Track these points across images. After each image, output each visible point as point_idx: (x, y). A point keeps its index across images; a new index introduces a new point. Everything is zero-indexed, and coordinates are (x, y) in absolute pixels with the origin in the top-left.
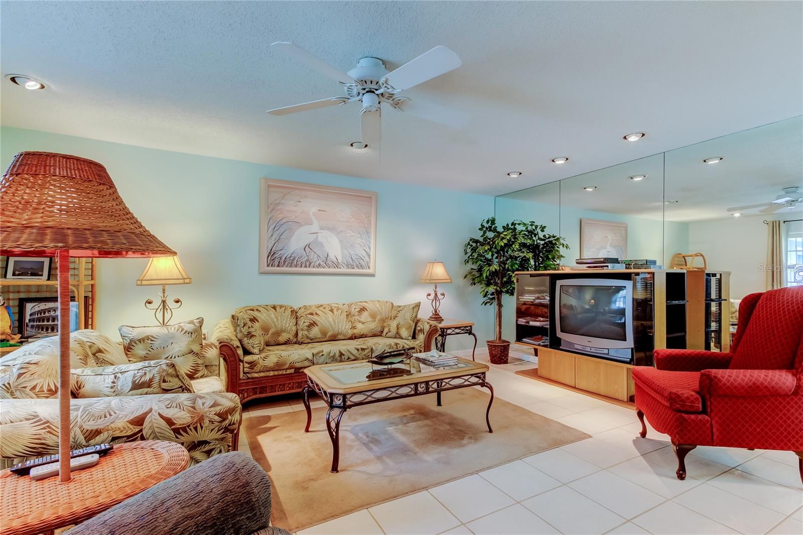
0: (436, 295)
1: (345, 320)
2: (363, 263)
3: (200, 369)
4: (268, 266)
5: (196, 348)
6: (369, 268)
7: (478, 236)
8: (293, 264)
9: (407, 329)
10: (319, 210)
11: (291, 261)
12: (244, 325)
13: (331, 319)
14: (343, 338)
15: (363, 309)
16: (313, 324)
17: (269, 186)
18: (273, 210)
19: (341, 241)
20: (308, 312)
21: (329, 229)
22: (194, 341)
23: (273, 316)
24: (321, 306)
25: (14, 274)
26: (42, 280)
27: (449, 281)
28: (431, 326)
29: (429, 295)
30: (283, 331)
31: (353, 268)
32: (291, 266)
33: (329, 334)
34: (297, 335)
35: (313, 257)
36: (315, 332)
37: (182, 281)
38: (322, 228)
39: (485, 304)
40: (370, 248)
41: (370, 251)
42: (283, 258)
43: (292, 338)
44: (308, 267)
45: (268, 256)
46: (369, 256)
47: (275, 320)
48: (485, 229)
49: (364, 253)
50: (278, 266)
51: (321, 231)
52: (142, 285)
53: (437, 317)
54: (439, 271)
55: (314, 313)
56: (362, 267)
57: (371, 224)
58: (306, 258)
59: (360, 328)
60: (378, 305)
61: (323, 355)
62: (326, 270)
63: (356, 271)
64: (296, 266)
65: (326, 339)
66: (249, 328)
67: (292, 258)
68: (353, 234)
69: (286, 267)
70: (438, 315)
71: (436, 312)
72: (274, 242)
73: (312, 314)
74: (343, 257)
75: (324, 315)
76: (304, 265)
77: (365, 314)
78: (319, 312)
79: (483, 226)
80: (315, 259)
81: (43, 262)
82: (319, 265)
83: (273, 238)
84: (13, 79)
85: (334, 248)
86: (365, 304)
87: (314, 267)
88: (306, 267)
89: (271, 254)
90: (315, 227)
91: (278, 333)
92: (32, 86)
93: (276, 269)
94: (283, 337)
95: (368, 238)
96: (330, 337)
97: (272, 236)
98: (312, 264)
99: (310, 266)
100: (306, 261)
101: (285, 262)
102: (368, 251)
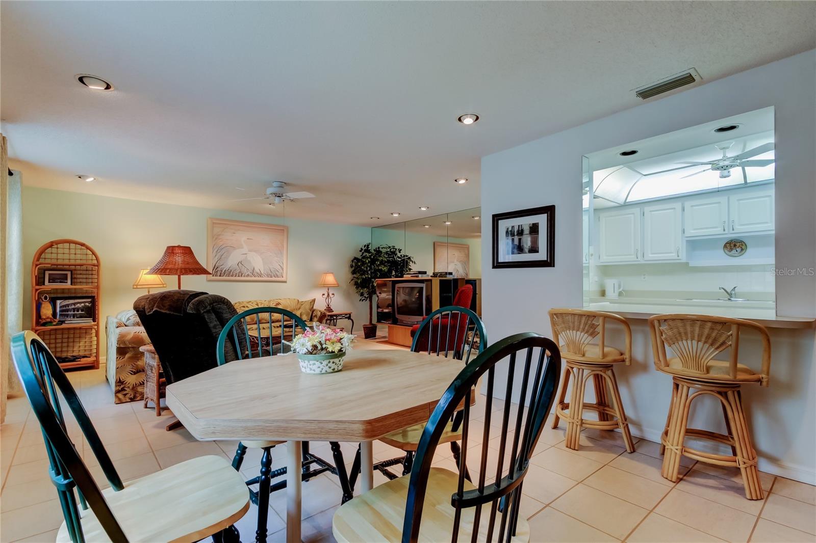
0: (328, 295)
2: (277, 273)
4: (213, 276)
6: (283, 277)
7: (359, 256)
8: (230, 275)
9: (307, 315)
10: (248, 239)
11: (229, 273)
14: (265, 322)
15: (278, 304)
17: (213, 223)
18: (216, 239)
19: (263, 259)
20: (242, 306)
21: (255, 251)
24: (250, 302)
25: (49, 282)
26: (68, 285)
27: (337, 285)
28: (321, 313)
29: (324, 295)
31: (272, 277)
32: (228, 276)
33: (255, 319)
35: (244, 271)
37: (162, 286)
38: (250, 251)
39: (362, 301)
40: (283, 263)
42: (223, 271)
45: (213, 270)
46: (283, 269)
48: (363, 251)
49: (279, 267)
50: (220, 276)
52: (137, 288)
53: (329, 309)
54: (330, 279)
55: (246, 306)
56: (278, 276)
57: (283, 247)
58: (239, 270)
60: (288, 302)
62: (253, 278)
63: (273, 279)
64: (232, 276)
65: (253, 323)
67: (229, 271)
68: (271, 254)
69: (225, 276)
70: (330, 308)
71: (328, 306)
72: (217, 260)
74: (264, 270)
75: (252, 307)
76: (238, 275)
78: (249, 306)
79: (362, 249)
81: (67, 275)
83: (217, 257)
84: (80, 177)
85: (258, 263)
86: (279, 301)
89: (215, 268)
90: (245, 250)
93: (218, 278)
95: (282, 257)
97: (216, 256)
98: (243, 275)
99: (241, 276)
100: (239, 273)
101: (224, 274)
102: (282, 265)
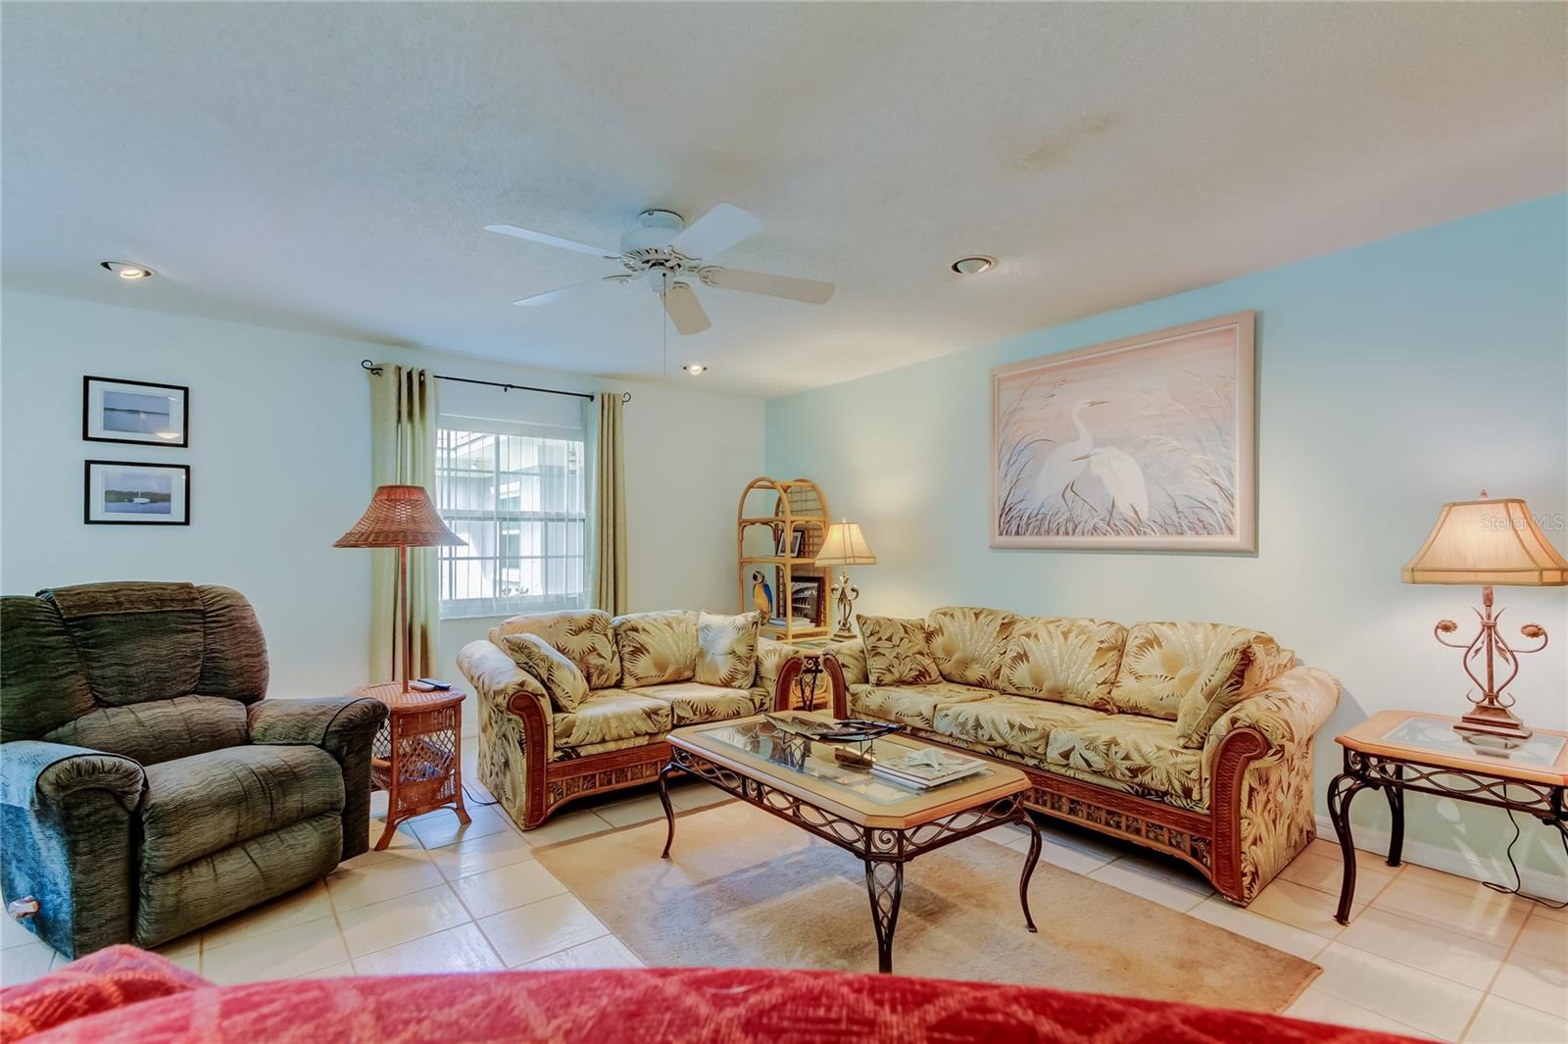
0: (1489, 629)
1: (1090, 660)
2: (1205, 515)
3: (739, 676)
4: (1001, 534)
5: (742, 650)
6: (1231, 531)
8: (1043, 529)
10: (1092, 404)
11: (1038, 524)
12: (872, 634)
13: (1055, 652)
15: (1152, 642)
16: (1022, 657)
17: (1001, 381)
18: (1006, 425)
20: (1026, 631)
22: (738, 641)
23: (967, 629)
24: (1052, 621)
29: (1449, 627)
30: (974, 660)
31: (1182, 534)
32: (1038, 533)
33: (1047, 685)
34: (997, 674)
35: (1082, 512)
36: (1021, 674)
38: (1100, 443)
40: (1231, 475)
41: (1232, 483)
42: (1025, 518)
43: (988, 677)
44: (1071, 532)
45: (1001, 516)
46: (1229, 498)
47: (968, 637)
49: (1215, 493)
50: (1017, 533)
51: (1097, 450)
53: (1499, 721)
55: (1034, 634)
56: (1208, 529)
57: (1233, 406)
58: (1067, 514)
59: (1128, 689)
61: (946, 715)
62: (1112, 540)
63: (1190, 539)
64: (1048, 533)
65: (1044, 694)
66: (880, 639)
67: (1040, 517)
68: (1177, 444)
69: (1031, 534)
70: (1504, 712)
72: (1009, 488)
73: (1028, 635)
74: (1151, 507)
75: (1048, 640)
76: (1062, 530)
77: (1154, 655)
78: (1043, 634)
80: (1086, 515)
82: (1095, 528)
83: (1008, 479)
84: (685, 368)
85: (1127, 485)
87: (1083, 534)
88: (1067, 534)
89: (1006, 511)
90: (1084, 443)
91: (965, 663)
92: (695, 369)
93: (1013, 540)
94: (974, 673)
95: (1225, 447)
96: (1051, 691)
97: (1006, 475)
98: (1080, 527)
99: (1074, 531)
100: (1067, 521)
101: (1028, 525)
102: (1225, 483)
